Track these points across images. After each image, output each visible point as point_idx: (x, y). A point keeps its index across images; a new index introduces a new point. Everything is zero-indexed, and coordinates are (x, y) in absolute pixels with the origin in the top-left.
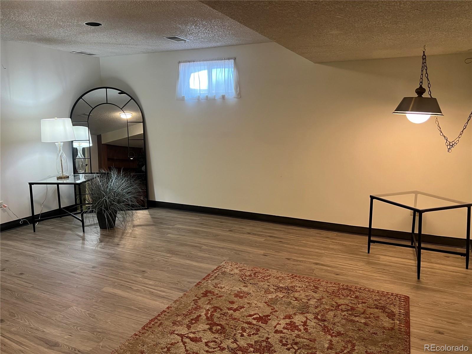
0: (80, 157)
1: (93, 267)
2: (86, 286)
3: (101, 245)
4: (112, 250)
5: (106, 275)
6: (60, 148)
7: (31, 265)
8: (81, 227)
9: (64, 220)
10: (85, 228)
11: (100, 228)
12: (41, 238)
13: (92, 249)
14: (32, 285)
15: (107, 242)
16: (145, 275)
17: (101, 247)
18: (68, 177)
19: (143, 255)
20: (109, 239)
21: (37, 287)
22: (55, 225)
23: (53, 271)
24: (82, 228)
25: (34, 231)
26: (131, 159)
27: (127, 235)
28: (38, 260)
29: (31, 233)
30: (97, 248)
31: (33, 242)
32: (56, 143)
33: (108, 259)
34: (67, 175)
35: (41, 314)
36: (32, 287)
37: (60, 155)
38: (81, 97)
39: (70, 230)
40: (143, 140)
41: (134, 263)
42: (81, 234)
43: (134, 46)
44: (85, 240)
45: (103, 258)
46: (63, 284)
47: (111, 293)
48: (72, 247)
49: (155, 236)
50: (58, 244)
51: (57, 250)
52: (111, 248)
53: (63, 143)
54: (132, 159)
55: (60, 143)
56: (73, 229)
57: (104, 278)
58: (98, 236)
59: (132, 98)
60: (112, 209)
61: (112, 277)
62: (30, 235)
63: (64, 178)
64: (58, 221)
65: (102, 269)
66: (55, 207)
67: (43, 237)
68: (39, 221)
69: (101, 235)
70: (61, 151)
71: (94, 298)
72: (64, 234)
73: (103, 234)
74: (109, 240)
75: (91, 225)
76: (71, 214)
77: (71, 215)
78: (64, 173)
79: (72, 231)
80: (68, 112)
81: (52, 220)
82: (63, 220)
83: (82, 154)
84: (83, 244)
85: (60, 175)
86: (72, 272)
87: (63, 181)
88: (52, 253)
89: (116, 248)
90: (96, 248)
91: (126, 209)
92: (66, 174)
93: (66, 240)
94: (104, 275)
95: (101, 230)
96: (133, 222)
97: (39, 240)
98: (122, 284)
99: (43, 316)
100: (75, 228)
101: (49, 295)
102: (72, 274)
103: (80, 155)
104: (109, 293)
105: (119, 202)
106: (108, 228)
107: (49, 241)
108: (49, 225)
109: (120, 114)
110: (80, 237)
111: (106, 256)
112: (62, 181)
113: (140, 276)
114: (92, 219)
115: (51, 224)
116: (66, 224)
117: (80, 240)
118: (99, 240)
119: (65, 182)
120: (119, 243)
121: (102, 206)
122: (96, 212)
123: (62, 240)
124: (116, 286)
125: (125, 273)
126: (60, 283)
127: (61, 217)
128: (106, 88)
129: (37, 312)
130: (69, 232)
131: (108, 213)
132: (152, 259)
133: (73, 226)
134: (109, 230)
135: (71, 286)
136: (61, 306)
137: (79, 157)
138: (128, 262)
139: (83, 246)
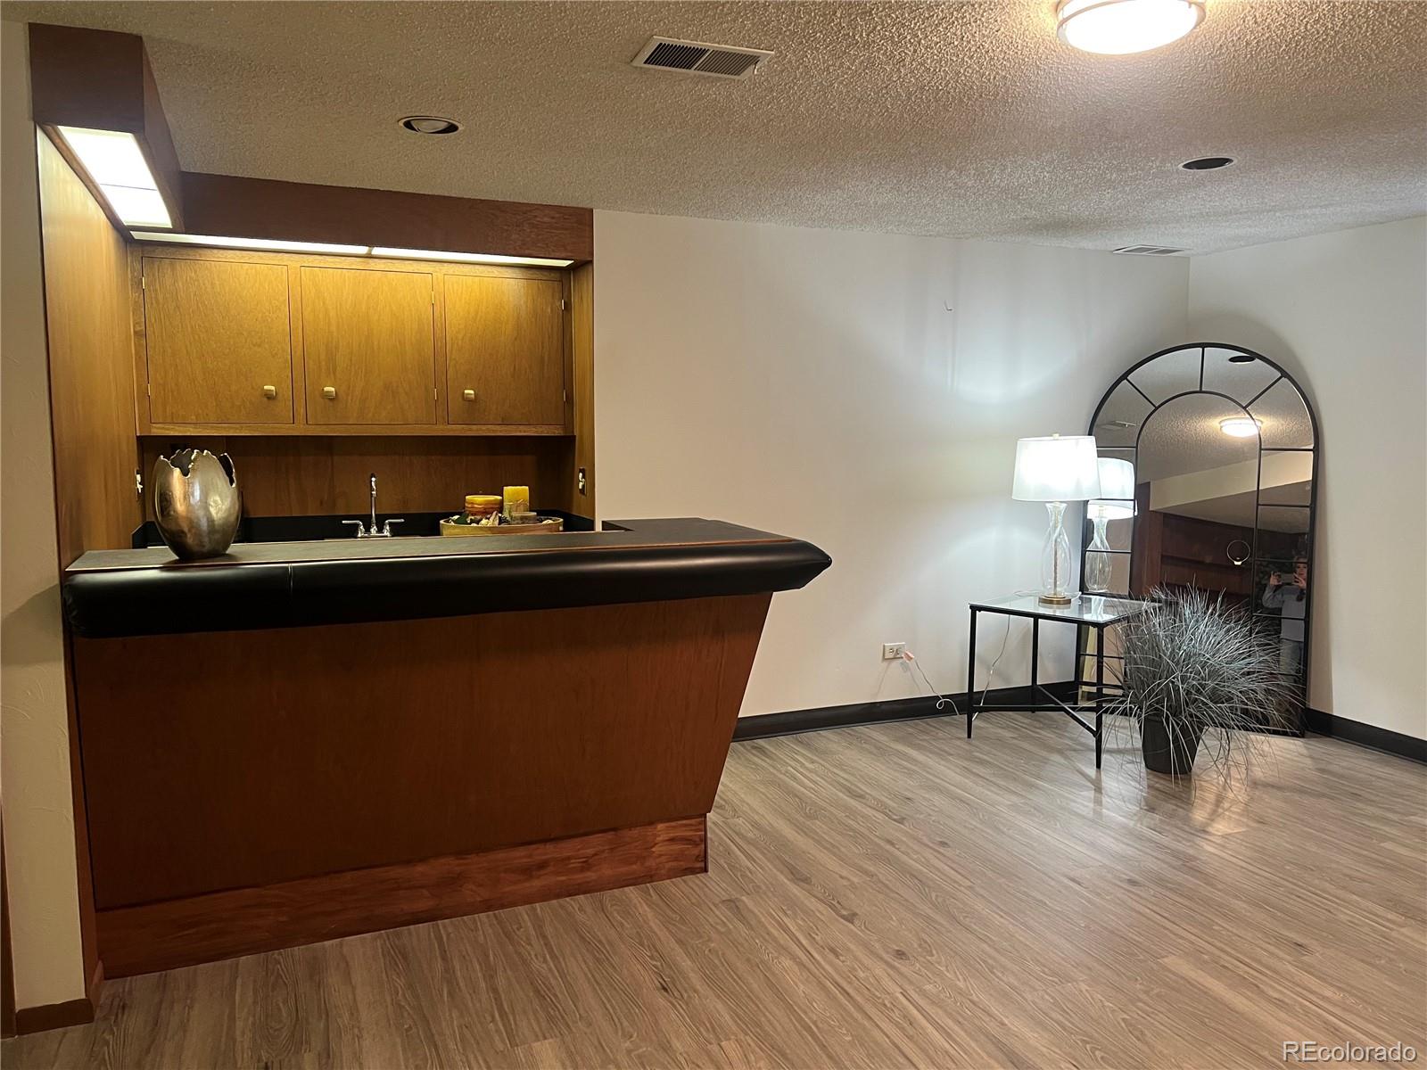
0: (1099, 545)
1: (1132, 882)
2: (1112, 932)
3: (1152, 819)
4: (1188, 844)
5: (1173, 919)
6: (1056, 520)
7: (965, 826)
8: (1092, 750)
9: (1042, 720)
10: (1104, 757)
11: (1147, 766)
12: (985, 757)
13: (1125, 827)
14: (970, 884)
15: (1171, 816)
16: (1304, 958)
17: (1152, 827)
18: (1069, 602)
19: (1293, 889)
20: (1175, 807)
21: (982, 892)
22: (1019, 730)
23: (1020, 859)
24: (1095, 754)
25: (969, 736)
26: (1236, 563)
27: (1232, 809)
28: (981, 817)
29: (960, 739)
30: (1139, 825)
31: (966, 764)
32: (1048, 505)
33: (1174, 868)
34: (1067, 595)
35: (995, 971)
36: (970, 887)
37: (1054, 538)
38: (1124, 377)
39: (1061, 752)
40: (1308, 509)
41: (1262, 907)
42: (1092, 771)
43: (1317, 211)
44: (1102, 793)
45: (1159, 862)
46: (1049, 907)
47: (1190, 980)
48: (1067, 804)
49: (1333, 835)
50: (1032, 786)
51: (1029, 802)
52: (1183, 838)
53: (1065, 505)
54: (1239, 563)
55: (1058, 504)
56: (1068, 753)
57: (1168, 926)
58: (1141, 790)
59: (1284, 374)
60: (1191, 716)
61: (1194, 930)
62: (958, 743)
63: (1058, 603)
64: (1026, 721)
65: (1159, 895)
66: (1022, 680)
67: (991, 758)
68: (981, 710)
69: (1149, 787)
70: (1058, 529)
71: (1139, 978)
72: (1045, 761)
73: (1157, 785)
74: (1174, 810)
75: (1119, 751)
76: (1066, 707)
77: (1063, 709)
78: (1058, 589)
79: (1066, 758)
80: (1085, 419)
81: (1010, 713)
82: (1041, 722)
83: (1104, 537)
84: (1098, 802)
85: (1049, 593)
86: (1073, 880)
87: (1055, 612)
88: (1014, 807)
89: (1198, 840)
90: (1135, 825)
91: (1237, 726)
92: (1063, 592)
93: (1051, 781)
94: (1166, 915)
95: (1148, 774)
96: (1252, 772)
97: (982, 762)
98: (1226, 965)
99: (998, 977)
100: (1075, 750)
101: (1013, 924)
102: (1071, 884)
103: (1099, 540)
104: (1186, 980)
105: (1216, 697)
106: (1176, 773)
107: (1006, 770)
108: (1003, 728)
109: (1221, 422)
110: (1089, 781)
111: (1169, 859)
112: (1051, 610)
113: (1288, 957)
114: (1124, 733)
115: (1008, 726)
116: (1049, 735)
117: (1088, 789)
118: (1143, 803)
119: (1058, 613)
120: (1210, 829)
121: (1159, 702)
122: (1140, 716)
123: (1039, 777)
124: (1206, 962)
125: (1235, 931)
126: (1041, 901)
127: (1033, 710)
128: (1203, 346)
129: (984, 962)
130: (1056, 758)
131: (1178, 725)
132: (1329, 911)
133: (1067, 744)
134: (1176, 778)
135: (1071, 919)
136: (1046, 970)
137: (1097, 546)
138: (1244, 898)
139: (1098, 808)
